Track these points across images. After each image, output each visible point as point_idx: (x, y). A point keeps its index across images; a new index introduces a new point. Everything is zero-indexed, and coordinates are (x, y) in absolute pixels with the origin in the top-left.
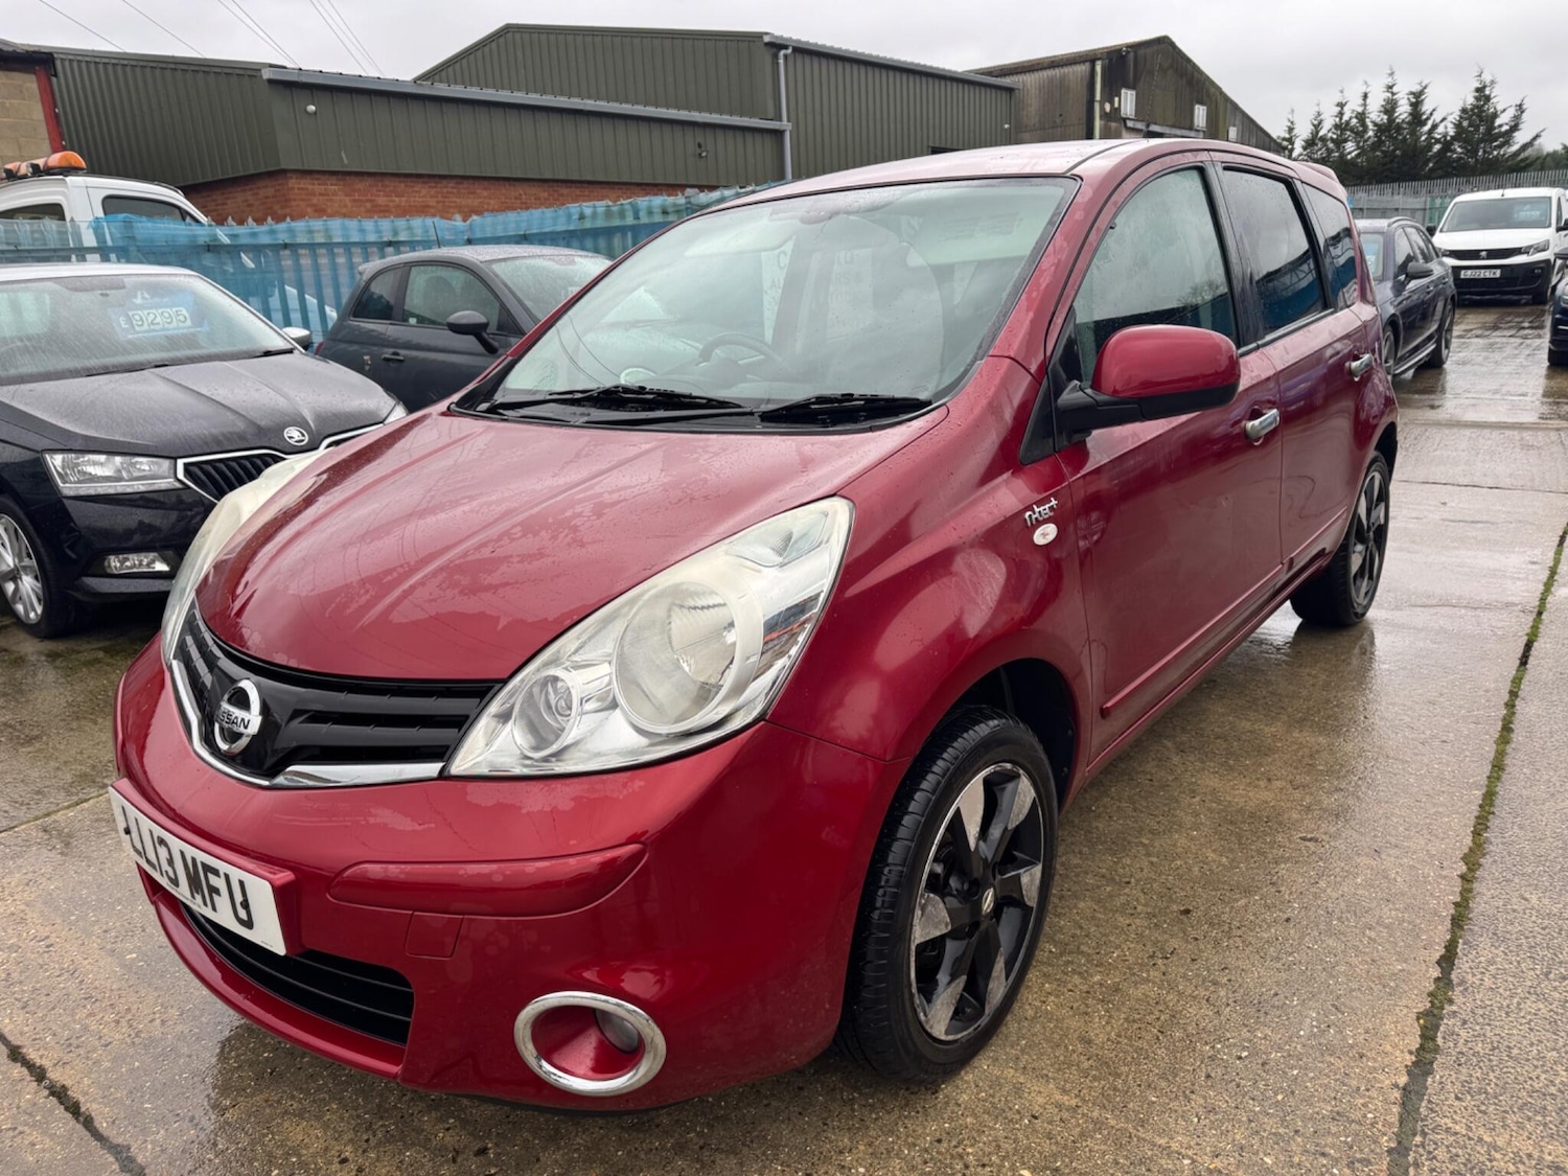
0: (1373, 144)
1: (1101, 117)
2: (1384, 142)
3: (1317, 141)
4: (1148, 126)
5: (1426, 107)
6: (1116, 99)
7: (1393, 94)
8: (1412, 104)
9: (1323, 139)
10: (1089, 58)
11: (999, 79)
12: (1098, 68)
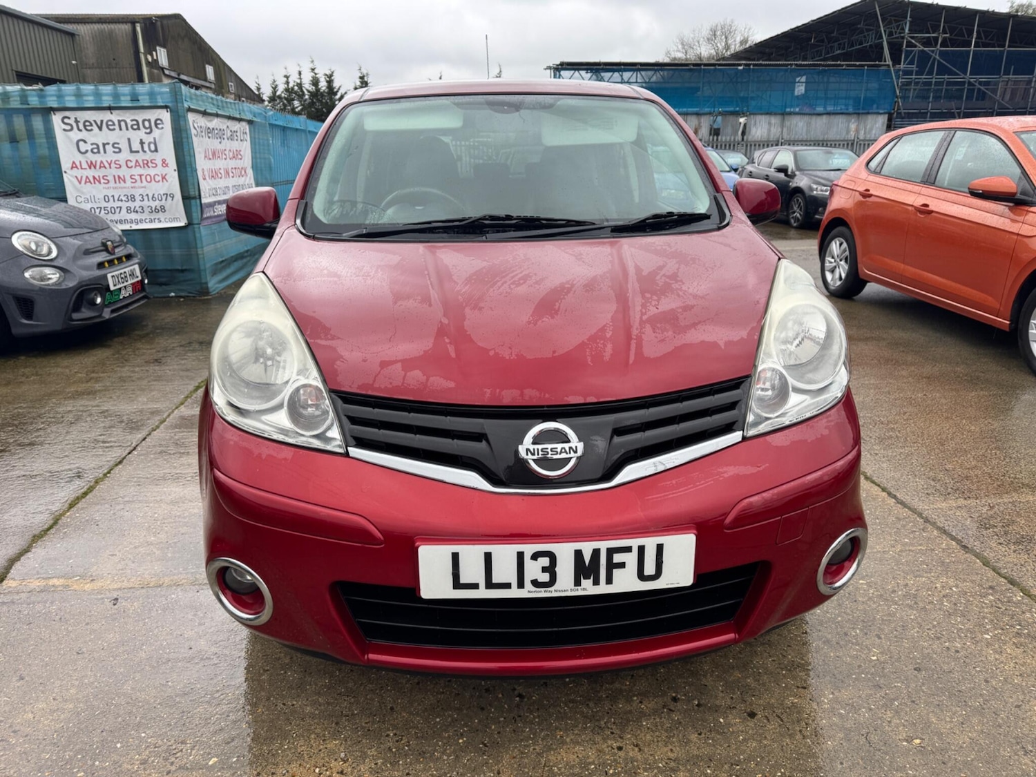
0: (309, 103)
1: (146, 64)
2: (315, 103)
3: (276, 98)
4: (179, 75)
5: (336, 85)
6: (154, 53)
7: (316, 74)
8: (327, 82)
9: (279, 97)
10: (131, 20)
11: (62, 25)
12: (138, 29)
